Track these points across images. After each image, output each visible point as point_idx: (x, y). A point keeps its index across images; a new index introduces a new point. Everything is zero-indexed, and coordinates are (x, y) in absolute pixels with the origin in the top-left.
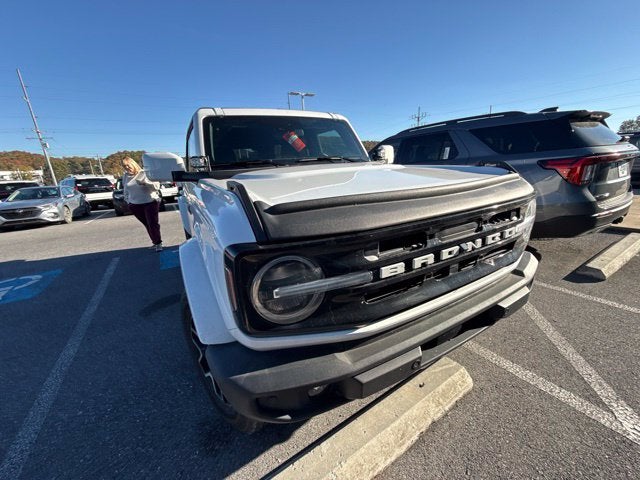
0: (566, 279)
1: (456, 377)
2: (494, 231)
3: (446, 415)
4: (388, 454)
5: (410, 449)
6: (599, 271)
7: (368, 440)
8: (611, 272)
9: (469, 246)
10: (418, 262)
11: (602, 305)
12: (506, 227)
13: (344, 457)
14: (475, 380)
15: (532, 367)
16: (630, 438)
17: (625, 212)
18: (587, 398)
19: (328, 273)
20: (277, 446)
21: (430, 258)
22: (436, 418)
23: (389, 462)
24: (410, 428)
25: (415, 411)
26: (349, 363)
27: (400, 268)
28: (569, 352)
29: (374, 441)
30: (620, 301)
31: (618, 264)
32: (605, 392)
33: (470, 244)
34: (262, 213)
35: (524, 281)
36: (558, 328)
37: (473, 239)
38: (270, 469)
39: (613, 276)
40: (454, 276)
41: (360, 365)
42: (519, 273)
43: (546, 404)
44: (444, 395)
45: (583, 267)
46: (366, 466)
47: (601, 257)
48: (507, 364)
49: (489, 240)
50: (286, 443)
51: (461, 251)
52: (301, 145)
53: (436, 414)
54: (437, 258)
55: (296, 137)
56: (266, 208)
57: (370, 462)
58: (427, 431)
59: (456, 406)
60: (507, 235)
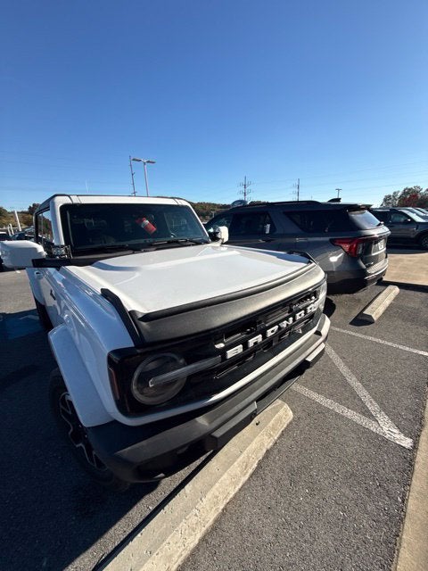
0: (351, 323)
1: (281, 412)
2: (300, 310)
3: (276, 443)
4: (235, 484)
5: (251, 476)
6: (370, 316)
7: (221, 476)
8: (378, 316)
9: (284, 324)
10: (251, 342)
11: (372, 342)
12: (308, 306)
13: (204, 493)
14: (294, 412)
15: (331, 396)
16: (387, 437)
17: (383, 274)
18: (364, 414)
19: (189, 362)
20: (147, 496)
21: (259, 338)
22: (269, 447)
23: (237, 489)
24: (251, 459)
25: (253, 445)
26: (207, 424)
27: (239, 349)
28: (354, 382)
29: (225, 476)
30: (382, 338)
31: (381, 310)
32: (373, 407)
33: (285, 322)
34: (137, 321)
35: (321, 339)
36: (346, 363)
37: (287, 319)
38: (143, 517)
39: (379, 319)
40: (276, 345)
41: (215, 424)
42: (318, 333)
43: (340, 422)
44: (273, 429)
45: (361, 313)
46: (221, 497)
47: (371, 306)
48: (314, 396)
49: (298, 317)
50: (155, 492)
51: (280, 328)
52: (153, 229)
53: (268, 444)
54: (264, 336)
55: (147, 222)
56: (140, 316)
57: (223, 492)
58: (264, 458)
59: (282, 434)
60: (309, 311)
